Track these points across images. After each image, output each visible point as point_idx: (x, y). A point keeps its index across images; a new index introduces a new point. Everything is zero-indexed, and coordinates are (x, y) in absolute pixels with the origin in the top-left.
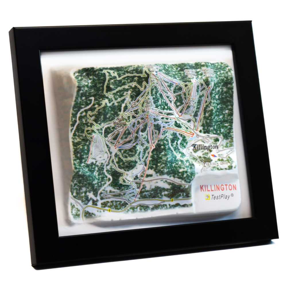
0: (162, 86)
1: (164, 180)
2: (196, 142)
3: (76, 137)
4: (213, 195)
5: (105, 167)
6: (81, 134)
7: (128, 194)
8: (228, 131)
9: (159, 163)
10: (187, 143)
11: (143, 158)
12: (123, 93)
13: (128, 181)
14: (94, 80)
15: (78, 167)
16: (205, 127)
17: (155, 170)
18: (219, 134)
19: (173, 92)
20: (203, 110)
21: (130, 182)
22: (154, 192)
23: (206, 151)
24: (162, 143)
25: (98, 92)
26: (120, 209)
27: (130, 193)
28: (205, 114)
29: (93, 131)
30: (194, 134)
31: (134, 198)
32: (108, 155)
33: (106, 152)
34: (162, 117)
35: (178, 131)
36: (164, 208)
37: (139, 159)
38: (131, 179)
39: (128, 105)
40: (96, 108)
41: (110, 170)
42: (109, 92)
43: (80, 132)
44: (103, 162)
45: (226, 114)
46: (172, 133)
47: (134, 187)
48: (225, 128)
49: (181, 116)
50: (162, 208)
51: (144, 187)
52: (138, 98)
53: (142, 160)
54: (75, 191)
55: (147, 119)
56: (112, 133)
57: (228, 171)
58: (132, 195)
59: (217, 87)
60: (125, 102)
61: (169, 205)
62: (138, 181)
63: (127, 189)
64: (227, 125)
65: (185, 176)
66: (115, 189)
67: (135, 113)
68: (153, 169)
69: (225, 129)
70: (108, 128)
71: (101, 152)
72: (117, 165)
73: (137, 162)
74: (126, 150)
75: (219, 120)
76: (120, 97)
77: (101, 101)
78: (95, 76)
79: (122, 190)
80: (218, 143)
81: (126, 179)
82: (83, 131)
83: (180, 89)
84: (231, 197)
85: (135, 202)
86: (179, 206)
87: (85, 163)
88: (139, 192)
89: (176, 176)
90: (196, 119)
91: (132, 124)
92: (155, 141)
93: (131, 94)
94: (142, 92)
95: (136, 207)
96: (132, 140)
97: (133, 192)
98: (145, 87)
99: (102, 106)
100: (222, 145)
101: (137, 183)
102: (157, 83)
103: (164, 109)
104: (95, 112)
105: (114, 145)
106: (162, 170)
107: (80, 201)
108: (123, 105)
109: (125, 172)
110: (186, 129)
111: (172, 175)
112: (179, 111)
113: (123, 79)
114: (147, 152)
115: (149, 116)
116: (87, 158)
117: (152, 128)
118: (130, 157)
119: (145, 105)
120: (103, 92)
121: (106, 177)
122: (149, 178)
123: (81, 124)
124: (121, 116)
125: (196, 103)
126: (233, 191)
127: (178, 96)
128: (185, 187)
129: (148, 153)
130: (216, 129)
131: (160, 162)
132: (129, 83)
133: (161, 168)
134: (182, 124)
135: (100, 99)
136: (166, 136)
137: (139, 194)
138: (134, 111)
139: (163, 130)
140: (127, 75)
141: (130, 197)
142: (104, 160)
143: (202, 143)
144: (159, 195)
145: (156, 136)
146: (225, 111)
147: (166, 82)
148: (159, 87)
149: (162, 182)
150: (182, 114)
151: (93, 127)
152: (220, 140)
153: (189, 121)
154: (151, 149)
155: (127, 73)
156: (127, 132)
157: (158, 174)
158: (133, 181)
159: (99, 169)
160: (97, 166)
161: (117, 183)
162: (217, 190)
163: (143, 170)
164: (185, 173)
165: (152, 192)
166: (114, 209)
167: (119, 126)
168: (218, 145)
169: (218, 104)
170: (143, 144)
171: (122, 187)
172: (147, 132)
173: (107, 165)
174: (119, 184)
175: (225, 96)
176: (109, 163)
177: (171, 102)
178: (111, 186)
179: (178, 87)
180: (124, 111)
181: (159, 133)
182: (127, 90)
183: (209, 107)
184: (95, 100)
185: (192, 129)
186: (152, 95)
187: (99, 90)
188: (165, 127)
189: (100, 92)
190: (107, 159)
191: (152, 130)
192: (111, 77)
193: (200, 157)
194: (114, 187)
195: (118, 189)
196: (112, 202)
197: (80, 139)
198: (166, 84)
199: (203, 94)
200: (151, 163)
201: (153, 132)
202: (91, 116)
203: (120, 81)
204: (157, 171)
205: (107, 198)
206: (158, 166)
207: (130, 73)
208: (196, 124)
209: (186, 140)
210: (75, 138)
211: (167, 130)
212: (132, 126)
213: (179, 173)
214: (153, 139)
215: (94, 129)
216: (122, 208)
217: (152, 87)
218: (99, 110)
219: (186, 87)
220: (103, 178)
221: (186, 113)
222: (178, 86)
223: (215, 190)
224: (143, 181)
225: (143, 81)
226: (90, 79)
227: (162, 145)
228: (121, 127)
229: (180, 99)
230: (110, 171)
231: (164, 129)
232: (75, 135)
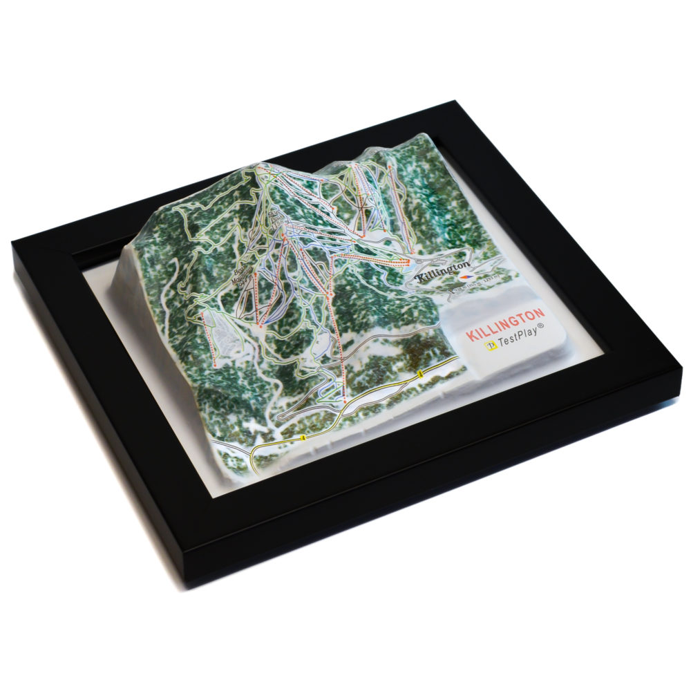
0: (291, 185)
1: (381, 339)
2: (420, 271)
3: (176, 336)
4: (500, 339)
5: (256, 366)
6: (182, 327)
7: (325, 393)
8: (476, 234)
9: (354, 314)
10: (402, 277)
11: (320, 320)
12: (226, 227)
13: (311, 368)
14: (163, 231)
15: (199, 378)
16: (425, 242)
17: (353, 330)
18: (460, 246)
19: (322, 197)
20: (404, 214)
21: (315, 370)
22: (374, 371)
23: (447, 276)
24: (344, 282)
25: (179, 245)
26: (323, 427)
27: (328, 390)
28: (410, 218)
29: (197, 307)
30: (409, 261)
31: (342, 399)
32: (253, 345)
33: (246, 341)
34: (317, 235)
35: (371, 260)
36: (411, 396)
37: (313, 323)
38: (318, 364)
39: (243, 241)
40: (186, 270)
41: (270, 370)
42: (197, 234)
43: (178, 324)
44: (249, 358)
45: (456, 208)
46: (358, 263)
47: (329, 377)
48: (466, 232)
49: (364, 236)
50: (408, 396)
51: (350, 369)
52: (254, 220)
53: (321, 324)
54: (217, 428)
55: (286, 242)
56: (237, 300)
57: (504, 285)
58: (334, 393)
59: (405, 164)
60: (236, 239)
61: (420, 386)
62: (331, 363)
63: (316, 384)
64: (467, 226)
65: (416, 313)
66: (294, 396)
67: (260, 245)
68: (349, 330)
69: (468, 235)
70: (227, 295)
71: (234, 342)
72: (279, 356)
73: (312, 331)
74: (281, 321)
75: (447, 223)
76: (223, 236)
77: (189, 254)
78: (162, 223)
79: (308, 389)
80: (467, 259)
81: (306, 367)
82: (182, 321)
83: (334, 187)
84: (538, 329)
85: (347, 405)
86: (441, 381)
87: (211, 368)
88: (345, 382)
89: (401, 323)
90: (400, 236)
91: (263, 264)
92: (329, 283)
93: (239, 222)
94: (256, 206)
95: (354, 415)
96: (281, 297)
97: (333, 387)
98: (257, 195)
99: (195, 259)
100: (476, 259)
101: (331, 368)
102: (276, 181)
103: (316, 223)
104: (189, 277)
105: (255, 321)
106: (364, 320)
107: (236, 444)
108: (235, 246)
109: (297, 357)
110: (388, 257)
111: (392, 325)
112: (356, 228)
113: (213, 205)
114: (323, 308)
115: (286, 234)
116: (210, 360)
117: (308, 259)
118: (294, 327)
119: (270, 221)
120: (187, 241)
121: (269, 384)
122: (351, 349)
123: (175, 312)
124: (240, 264)
125: (379, 203)
126: (538, 320)
127: (337, 202)
128: (427, 334)
129: (327, 308)
130: (449, 239)
131: (355, 311)
132: (227, 207)
133: (362, 319)
134: (375, 249)
135: (186, 253)
136: (347, 269)
137: (347, 387)
138: (257, 243)
139: (332, 258)
140: (218, 197)
141: (330, 398)
142: (248, 354)
143: (434, 268)
144: (388, 373)
145: (325, 274)
146: (450, 205)
147: (294, 178)
148: (284, 187)
149: (378, 344)
150: (364, 233)
151: (195, 302)
152: (468, 253)
153: (388, 242)
154: (328, 299)
155: (218, 194)
156: (263, 283)
157: (362, 332)
158: (321, 367)
159: (245, 373)
160: (240, 369)
161: (295, 384)
162: (505, 329)
163: (332, 343)
164: (413, 310)
165: (371, 372)
166: (311, 431)
167: (244, 280)
168: (467, 260)
169: (428, 195)
170: (306, 294)
171: (305, 384)
172: (302, 269)
173: (259, 363)
174: (297, 384)
175: (434, 178)
176: (261, 358)
177: (327, 214)
178: (286, 395)
179: (328, 186)
180: (241, 253)
181: (327, 264)
182: (231, 219)
183: (411, 203)
184: (179, 260)
185: (400, 254)
186: (277, 202)
187: (180, 241)
188: (335, 253)
189: (182, 243)
190: (254, 352)
191: (311, 264)
192: (190, 212)
193: (440, 287)
194: (291, 395)
195: (299, 393)
196: (300, 422)
197: (184, 334)
198: (299, 183)
199: (386, 185)
200: (341, 322)
201: (314, 267)
202: (184, 289)
203: (211, 211)
204: (357, 328)
205: (288, 420)
206: (356, 319)
207: (223, 192)
208: (404, 243)
209: (398, 273)
210: (175, 339)
211: (342, 258)
212: (266, 268)
213: (403, 315)
214: (322, 280)
215: (198, 303)
216: (326, 426)
217: (269, 189)
218: (192, 267)
219: (342, 179)
220: (262, 387)
221: (370, 227)
222: (327, 184)
223: (501, 330)
224: (342, 360)
225: (249, 191)
226: (156, 232)
227: (346, 285)
228: (248, 280)
229: (344, 206)
230: (272, 372)
231: (335, 256)
232: (171, 335)
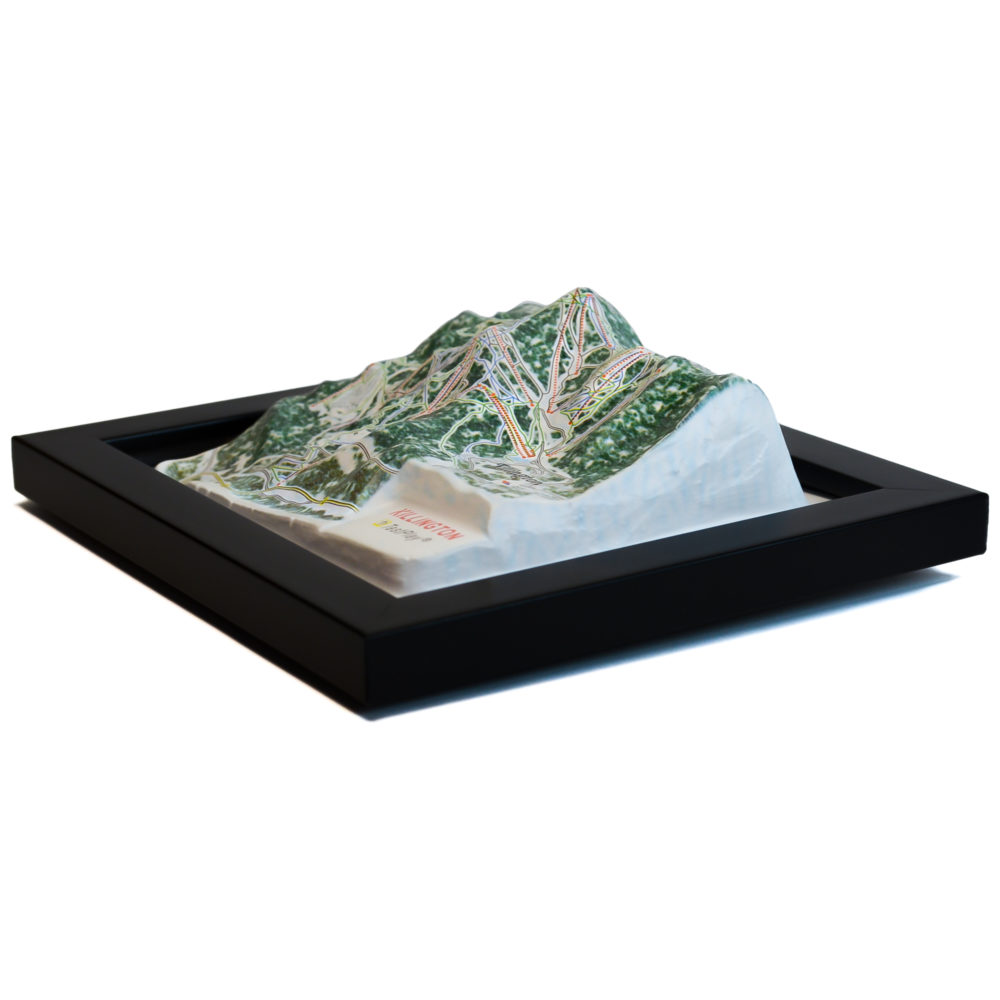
0: (574, 321)
7: (284, 465)
19: (585, 357)
27: (288, 465)
30: (534, 455)
31: (282, 480)
34: (504, 361)
35: (510, 425)
36: (294, 511)
44: (335, 423)
46: (493, 413)
47: (306, 458)
49: (552, 413)
58: (286, 471)
59: (677, 382)
61: (309, 509)
62: (328, 453)
71: (351, 405)
75: (611, 456)
85: (276, 487)
88: (303, 470)
90: (572, 438)
92: (445, 403)
97: (294, 466)
101: (321, 455)
102: (567, 306)
103: (527, 359)
112: (559, 402)
117: (466, 371)
125: (603, 394)
127: (587, 371)
134: (536, 429)
136: (473, 405)
137: (297, 475)
139: (479, 385)
141: (280, 473)
142: (341, 420)
147: (588, 320)
148: (565, 317)
149: (354, 453)
150: (556, 410)
153: (557, 435)
154: (422, 414)
158: (318, 448)
169: (644, 423)
170: (420, 398)
173: (330, 431)
176: (338, 430)
177: (562, 372)
179: (605, 353)
181: (468, 387)
188: (490, 386)
190: (345, 423)
191: (461, 378)
198: (586, 327)
201: (459, 382)
208: (563, 445)
211: (487, 397)
214: (447, 398)
231: (484, 388)
